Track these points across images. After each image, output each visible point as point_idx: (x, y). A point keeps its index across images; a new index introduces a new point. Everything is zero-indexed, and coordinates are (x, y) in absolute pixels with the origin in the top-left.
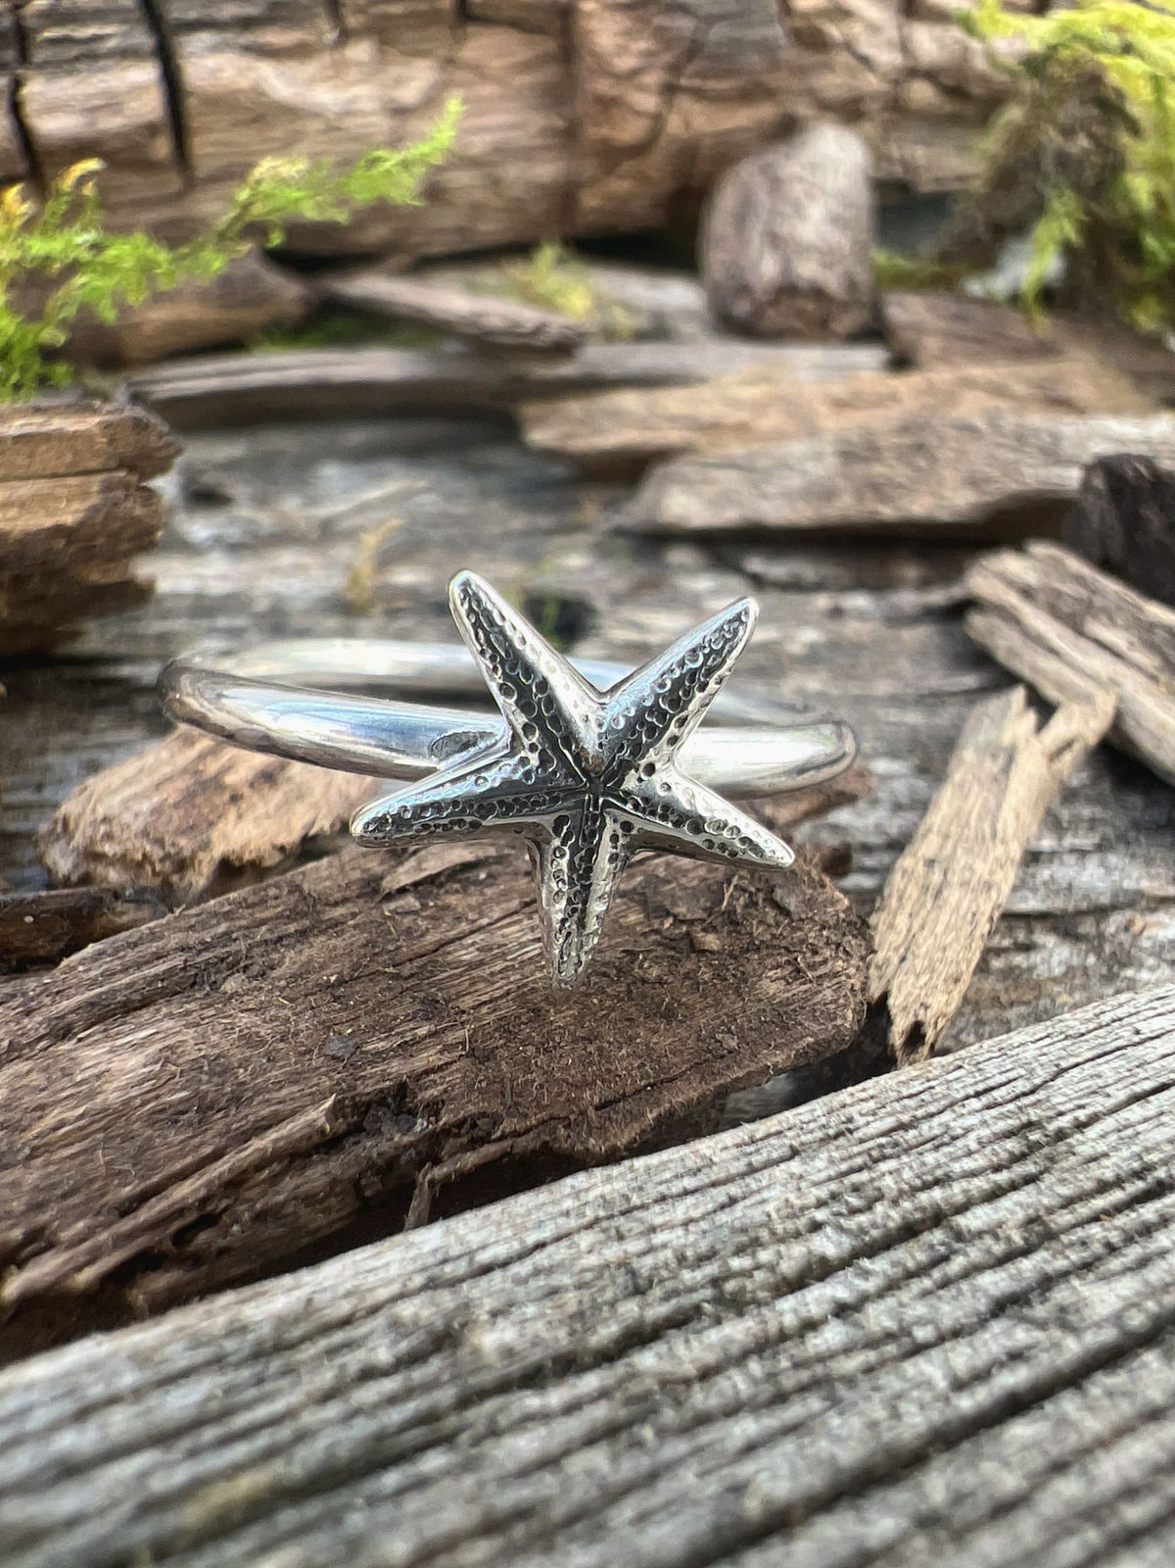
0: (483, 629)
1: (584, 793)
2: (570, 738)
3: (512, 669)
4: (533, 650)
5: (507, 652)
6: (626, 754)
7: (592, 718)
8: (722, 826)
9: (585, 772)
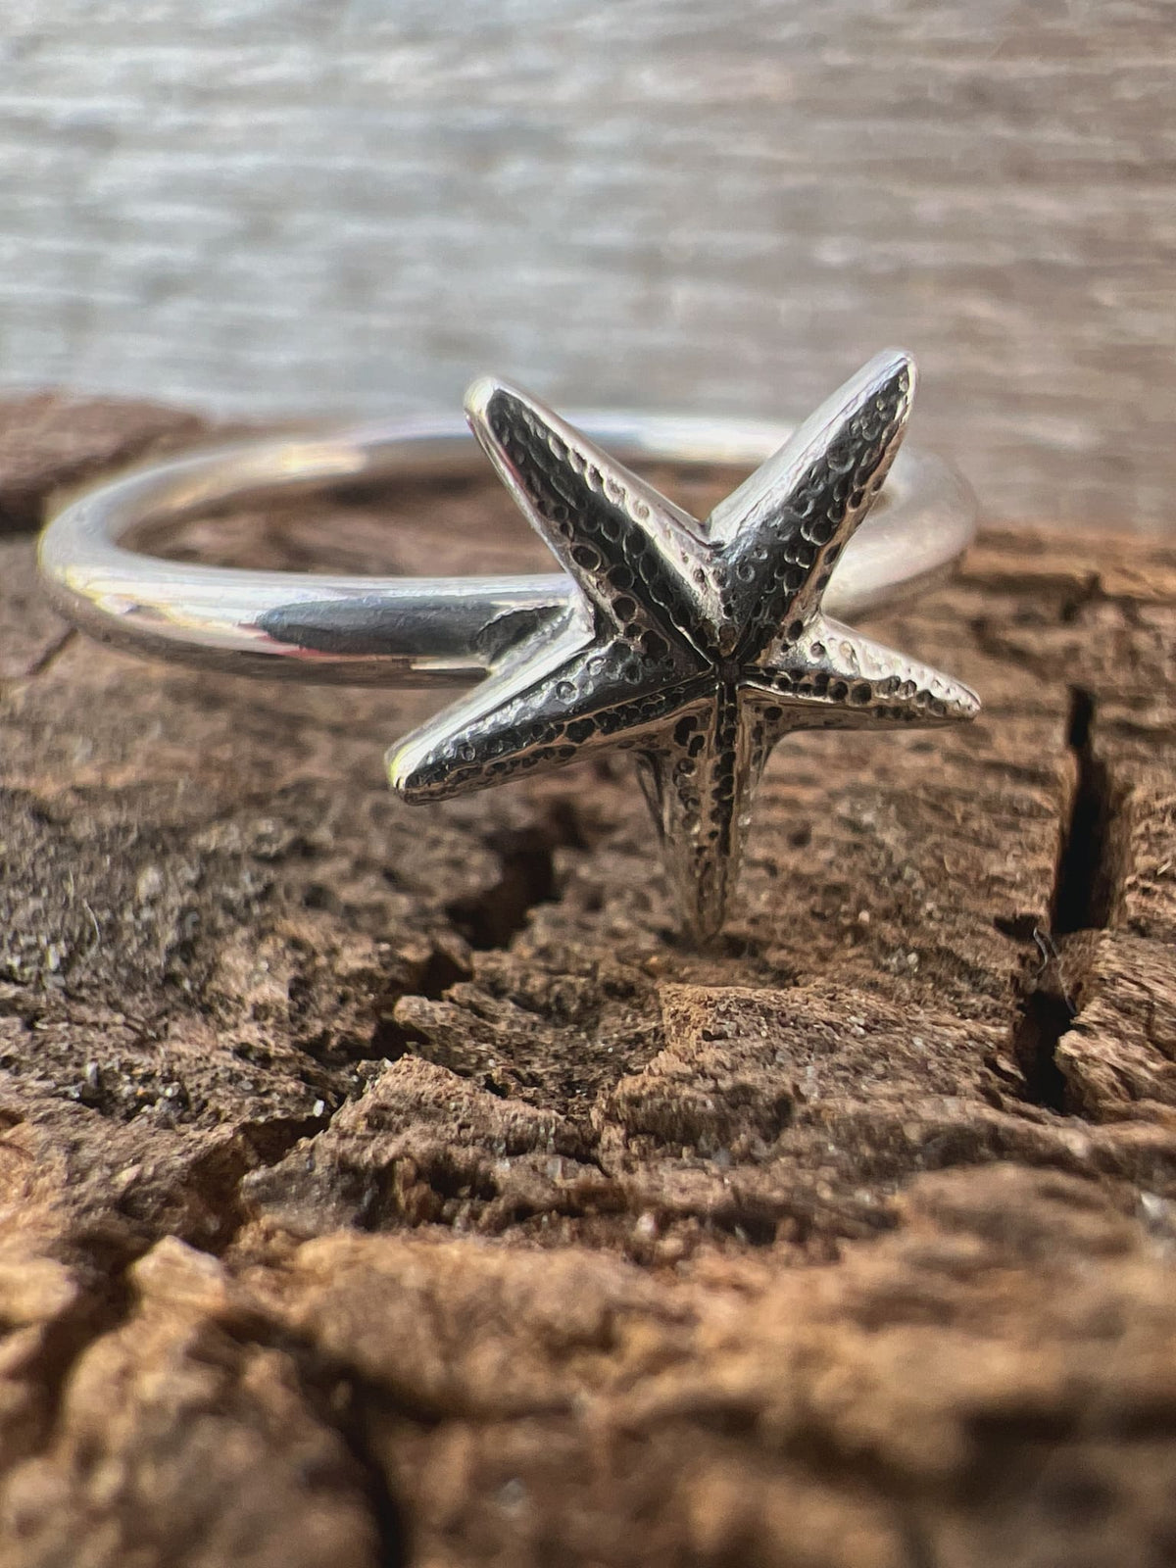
0: (538, 471)
1: (713, 681)
2: (685, 609)
3: (591, 524)
4: (613, 487)
5: (579, 501)
6: (764, 618)
7: (708, 571)
8: (892, 684)
9: (714, 654)
